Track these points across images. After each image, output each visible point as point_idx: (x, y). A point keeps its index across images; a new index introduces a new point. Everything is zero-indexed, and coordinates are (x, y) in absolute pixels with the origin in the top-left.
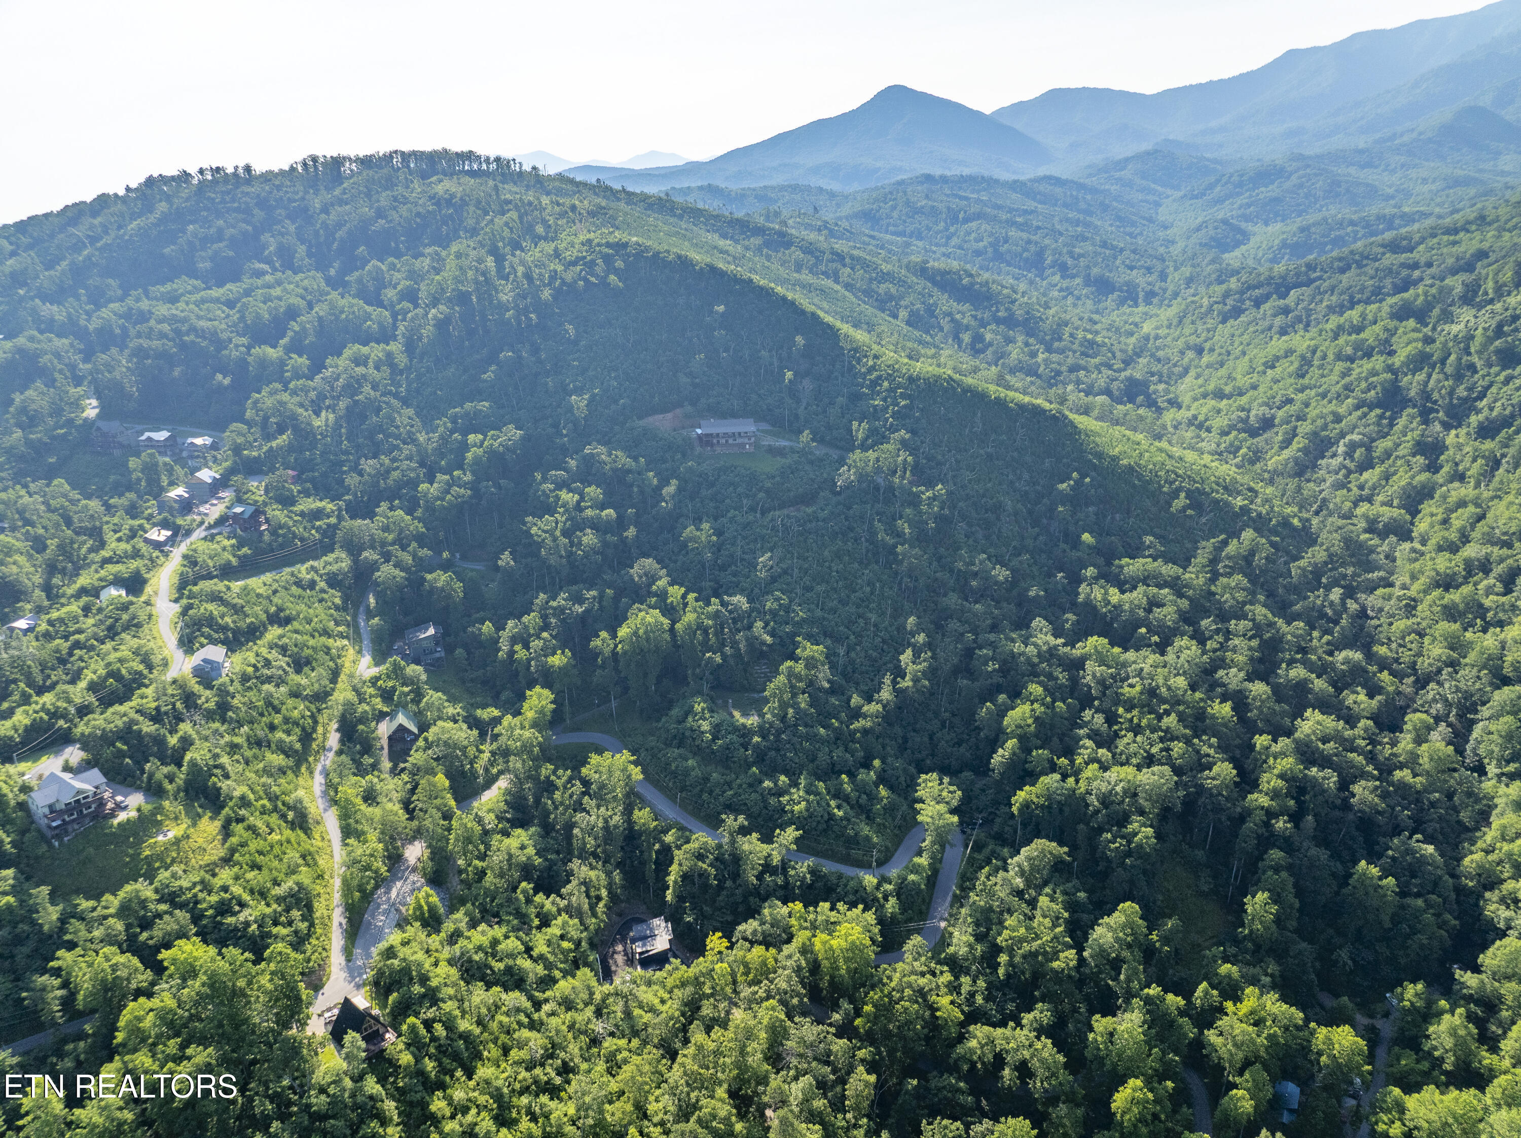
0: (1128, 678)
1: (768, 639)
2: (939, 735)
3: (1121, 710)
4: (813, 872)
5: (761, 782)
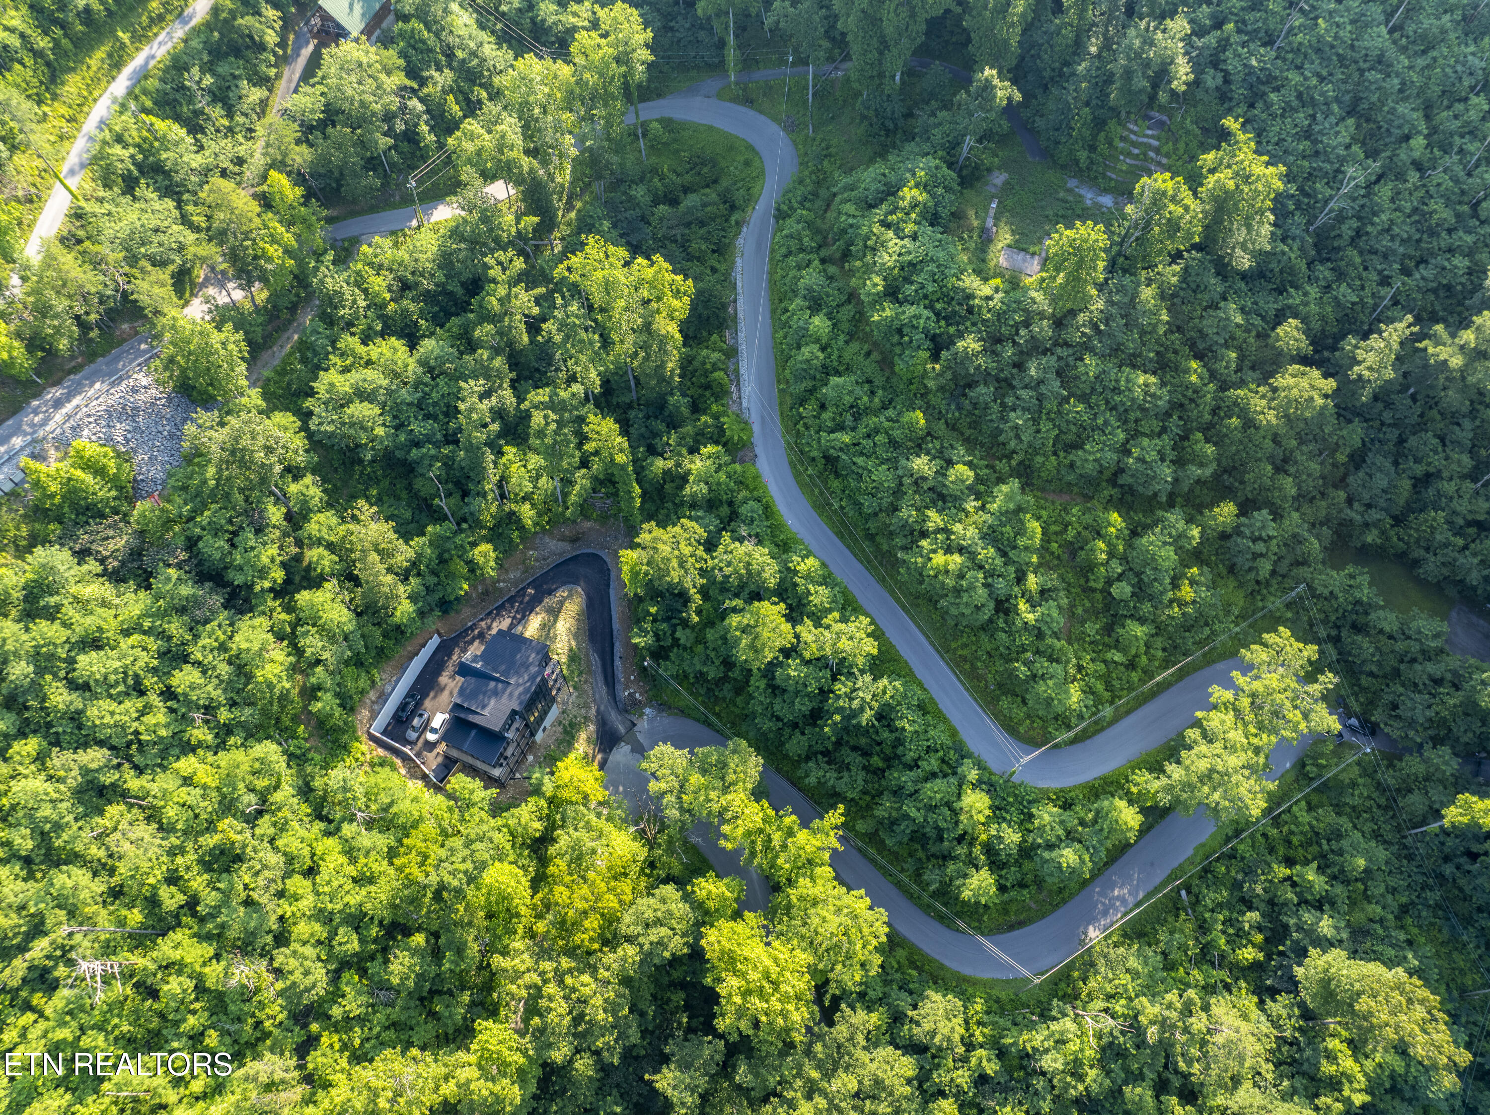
2: (1449, 487)
5: (919, 448)
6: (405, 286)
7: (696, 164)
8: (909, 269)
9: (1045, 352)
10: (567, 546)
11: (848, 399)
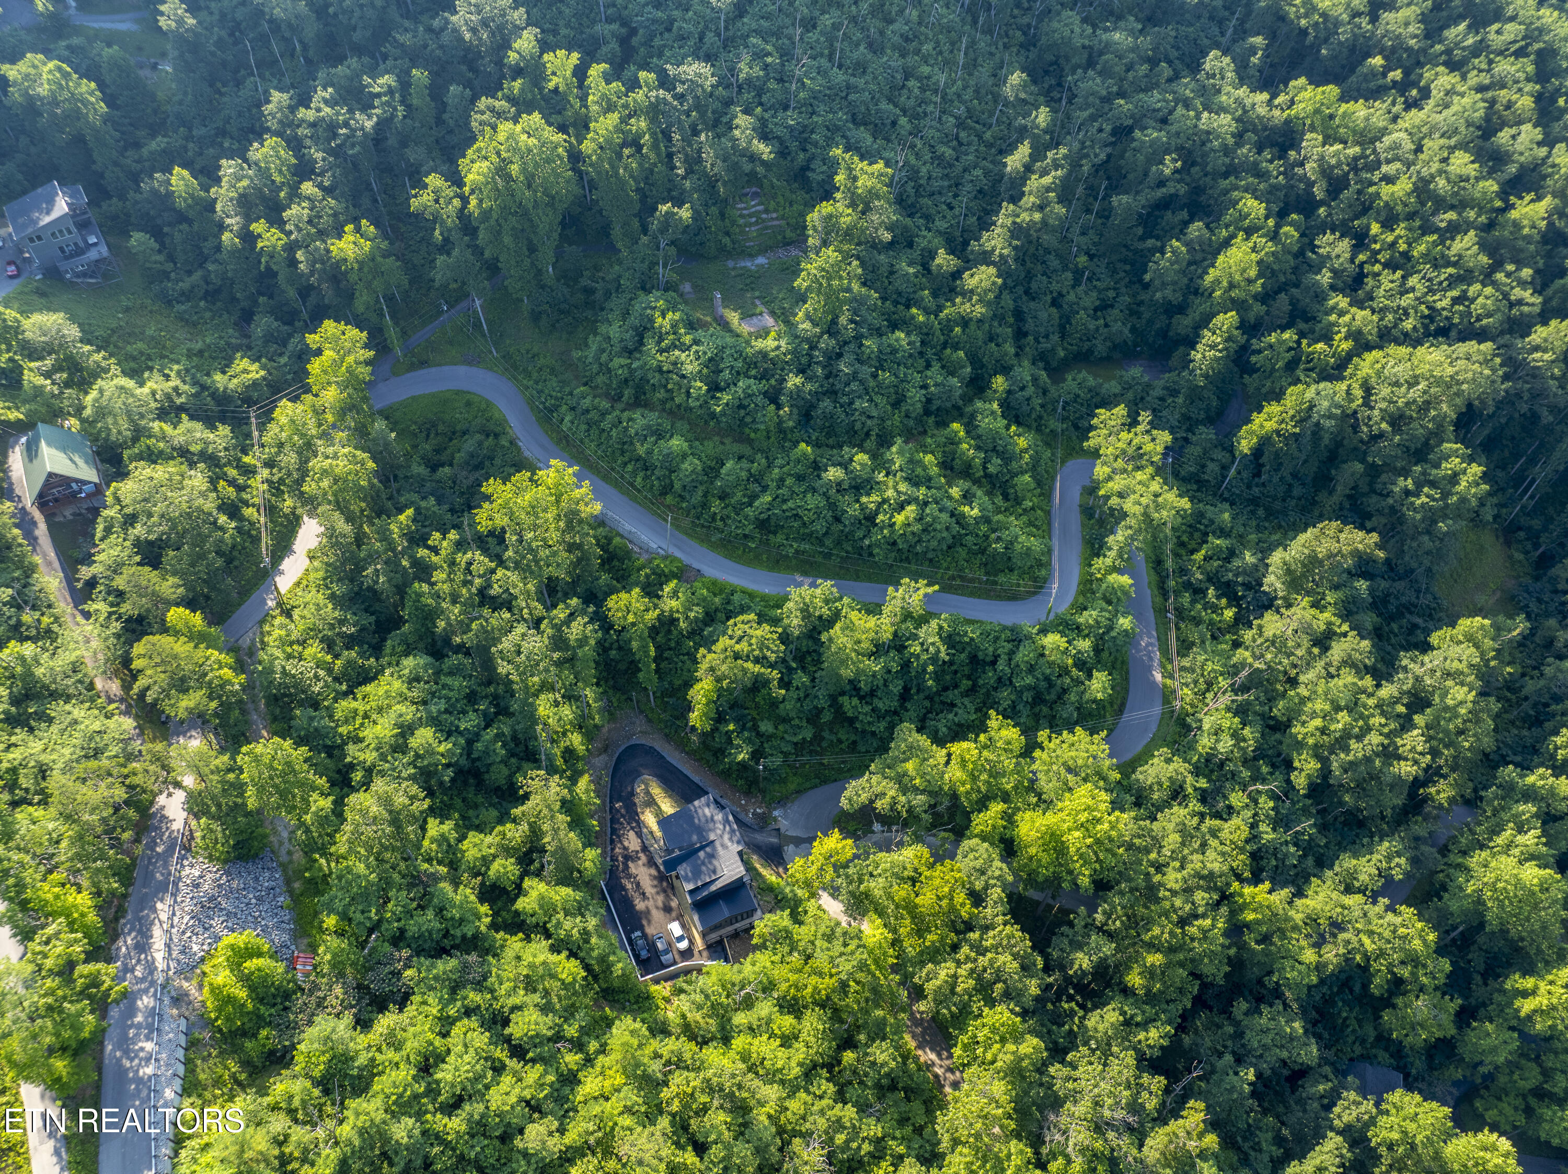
0: (1378, 165)
1: (764, 150)
2: (1072, 297)
3: (1375, 228)
4: (951, 640)
5: (817, 468)
6: (329, 645)
7: (428, 430)
8: (713, 365)
9: (840, 355)
10: (604, 758)
11: (744, 474)
